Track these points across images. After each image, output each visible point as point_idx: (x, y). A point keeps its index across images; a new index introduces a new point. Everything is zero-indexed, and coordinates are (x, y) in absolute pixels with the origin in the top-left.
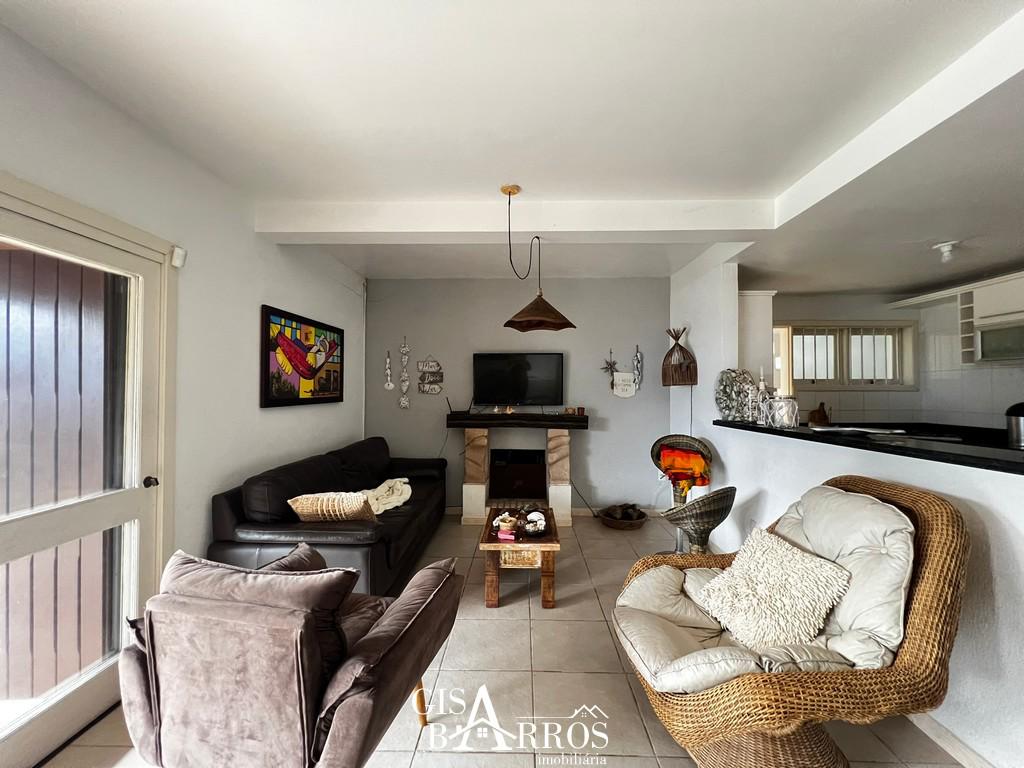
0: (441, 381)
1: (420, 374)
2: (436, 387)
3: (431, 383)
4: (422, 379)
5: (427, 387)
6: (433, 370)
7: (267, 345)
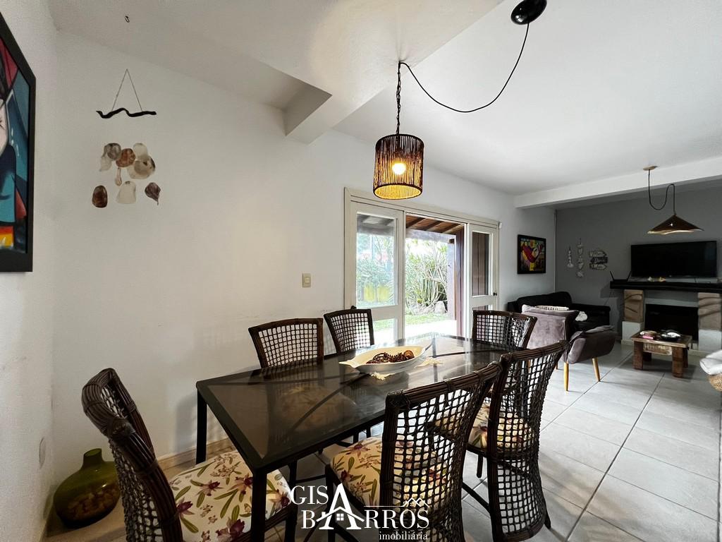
0: (606, 262)
1: (591, 259)
2: (602, 265)
3: (598, 263)
4: (593, 261)
5: (596, 266)
6: (600, 256)
7: (520, 249)
